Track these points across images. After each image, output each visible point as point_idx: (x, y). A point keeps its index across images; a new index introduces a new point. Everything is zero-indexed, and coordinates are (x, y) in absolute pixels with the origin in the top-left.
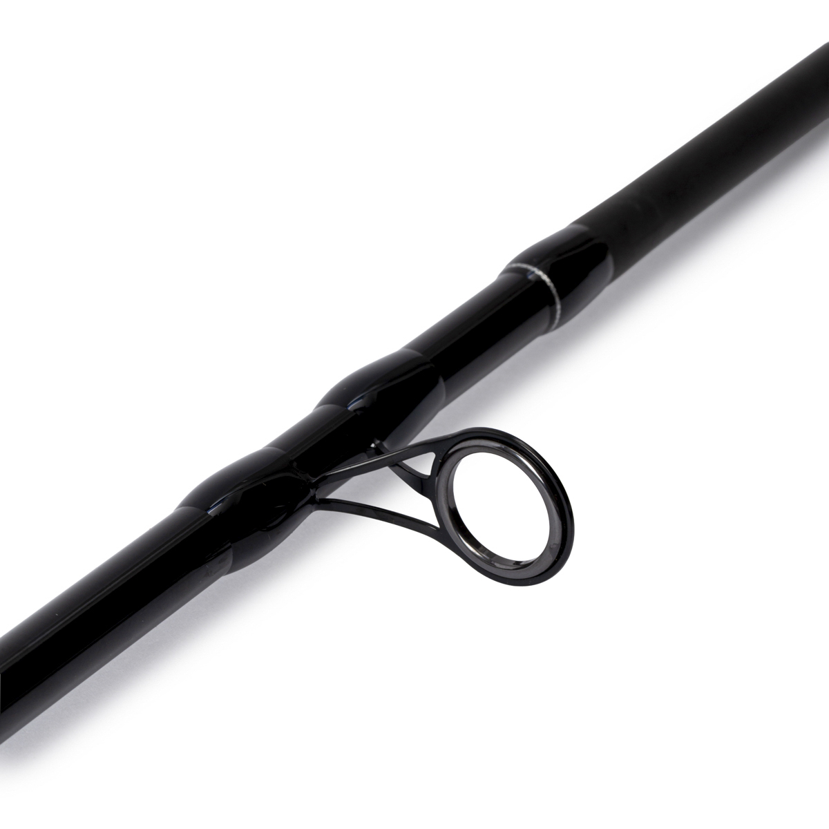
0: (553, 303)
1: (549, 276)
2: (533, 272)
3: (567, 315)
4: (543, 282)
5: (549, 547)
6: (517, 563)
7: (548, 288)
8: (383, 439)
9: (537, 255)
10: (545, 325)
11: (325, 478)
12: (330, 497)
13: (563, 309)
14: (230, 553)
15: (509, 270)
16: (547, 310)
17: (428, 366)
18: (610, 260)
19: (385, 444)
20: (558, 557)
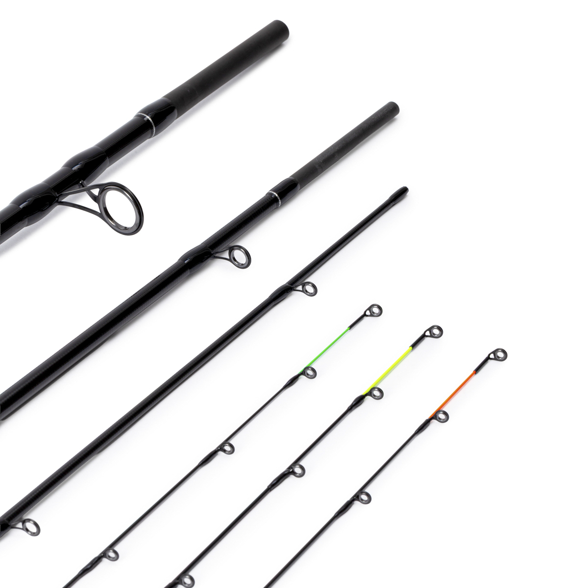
0: (152, 128)
1: (151, 119)
2: (145, 117)
3: (157, 132)
4: (149, 121)
5: (135, 224)
6: (126, 228)
7: (151, 123)
8: (84, 180)
9: (147, 111)
10: (150, 136)
11: (62, 195)
12: (63, 201)
13: (156, 131)
14: (27, 219)
15: (138, 116)
16: (150, 131)
17: (103, 154)
18: (176, 111)
19: (85, 182)
20: (138, 227)
